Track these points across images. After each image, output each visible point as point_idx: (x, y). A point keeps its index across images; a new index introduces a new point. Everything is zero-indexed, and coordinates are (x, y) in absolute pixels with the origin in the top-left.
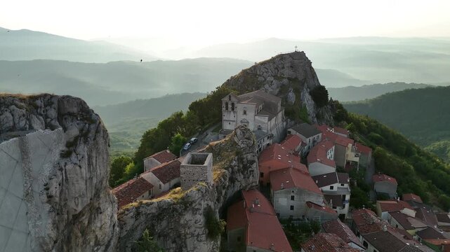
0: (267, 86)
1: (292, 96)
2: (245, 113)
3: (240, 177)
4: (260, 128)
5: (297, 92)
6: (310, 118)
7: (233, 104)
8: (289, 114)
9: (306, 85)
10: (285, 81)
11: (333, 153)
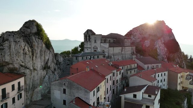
2: (95, 42)
7: (89, 36)
11: (166, 78)
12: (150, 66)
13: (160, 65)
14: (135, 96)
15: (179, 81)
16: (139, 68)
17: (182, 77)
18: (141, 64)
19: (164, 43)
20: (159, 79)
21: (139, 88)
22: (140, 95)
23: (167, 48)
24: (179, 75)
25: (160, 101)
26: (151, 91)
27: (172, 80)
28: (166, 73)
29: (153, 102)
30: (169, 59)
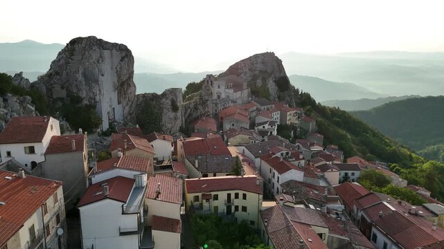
0: (243, 75)
1: (259, 82)
2: (219, 87)
3: (200, 107)
4: (228, 97)
5: (264, 80)
6: (272, 98)
7: (211, 82)
8: (255, 93)
9: (273, 75)
10: (257, 72)
11: (279, 116)
12: (266, 107)
13: (273, 106)
14: (264, 127)
15: (288, 118)
16: (258, 110)
17: (290, 114)
18: (259, 106)
19: (275, 81)
20: (275, 117)
21: (266, 123)
22: (267, 126)
23: (278, 86)
24: (288, 113)
25: (277, 130)
26: (272, 124)
27: (283, 117)
28: (279, 112)
29: (274, 129)
30: (279, 98)
